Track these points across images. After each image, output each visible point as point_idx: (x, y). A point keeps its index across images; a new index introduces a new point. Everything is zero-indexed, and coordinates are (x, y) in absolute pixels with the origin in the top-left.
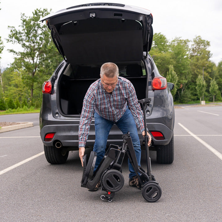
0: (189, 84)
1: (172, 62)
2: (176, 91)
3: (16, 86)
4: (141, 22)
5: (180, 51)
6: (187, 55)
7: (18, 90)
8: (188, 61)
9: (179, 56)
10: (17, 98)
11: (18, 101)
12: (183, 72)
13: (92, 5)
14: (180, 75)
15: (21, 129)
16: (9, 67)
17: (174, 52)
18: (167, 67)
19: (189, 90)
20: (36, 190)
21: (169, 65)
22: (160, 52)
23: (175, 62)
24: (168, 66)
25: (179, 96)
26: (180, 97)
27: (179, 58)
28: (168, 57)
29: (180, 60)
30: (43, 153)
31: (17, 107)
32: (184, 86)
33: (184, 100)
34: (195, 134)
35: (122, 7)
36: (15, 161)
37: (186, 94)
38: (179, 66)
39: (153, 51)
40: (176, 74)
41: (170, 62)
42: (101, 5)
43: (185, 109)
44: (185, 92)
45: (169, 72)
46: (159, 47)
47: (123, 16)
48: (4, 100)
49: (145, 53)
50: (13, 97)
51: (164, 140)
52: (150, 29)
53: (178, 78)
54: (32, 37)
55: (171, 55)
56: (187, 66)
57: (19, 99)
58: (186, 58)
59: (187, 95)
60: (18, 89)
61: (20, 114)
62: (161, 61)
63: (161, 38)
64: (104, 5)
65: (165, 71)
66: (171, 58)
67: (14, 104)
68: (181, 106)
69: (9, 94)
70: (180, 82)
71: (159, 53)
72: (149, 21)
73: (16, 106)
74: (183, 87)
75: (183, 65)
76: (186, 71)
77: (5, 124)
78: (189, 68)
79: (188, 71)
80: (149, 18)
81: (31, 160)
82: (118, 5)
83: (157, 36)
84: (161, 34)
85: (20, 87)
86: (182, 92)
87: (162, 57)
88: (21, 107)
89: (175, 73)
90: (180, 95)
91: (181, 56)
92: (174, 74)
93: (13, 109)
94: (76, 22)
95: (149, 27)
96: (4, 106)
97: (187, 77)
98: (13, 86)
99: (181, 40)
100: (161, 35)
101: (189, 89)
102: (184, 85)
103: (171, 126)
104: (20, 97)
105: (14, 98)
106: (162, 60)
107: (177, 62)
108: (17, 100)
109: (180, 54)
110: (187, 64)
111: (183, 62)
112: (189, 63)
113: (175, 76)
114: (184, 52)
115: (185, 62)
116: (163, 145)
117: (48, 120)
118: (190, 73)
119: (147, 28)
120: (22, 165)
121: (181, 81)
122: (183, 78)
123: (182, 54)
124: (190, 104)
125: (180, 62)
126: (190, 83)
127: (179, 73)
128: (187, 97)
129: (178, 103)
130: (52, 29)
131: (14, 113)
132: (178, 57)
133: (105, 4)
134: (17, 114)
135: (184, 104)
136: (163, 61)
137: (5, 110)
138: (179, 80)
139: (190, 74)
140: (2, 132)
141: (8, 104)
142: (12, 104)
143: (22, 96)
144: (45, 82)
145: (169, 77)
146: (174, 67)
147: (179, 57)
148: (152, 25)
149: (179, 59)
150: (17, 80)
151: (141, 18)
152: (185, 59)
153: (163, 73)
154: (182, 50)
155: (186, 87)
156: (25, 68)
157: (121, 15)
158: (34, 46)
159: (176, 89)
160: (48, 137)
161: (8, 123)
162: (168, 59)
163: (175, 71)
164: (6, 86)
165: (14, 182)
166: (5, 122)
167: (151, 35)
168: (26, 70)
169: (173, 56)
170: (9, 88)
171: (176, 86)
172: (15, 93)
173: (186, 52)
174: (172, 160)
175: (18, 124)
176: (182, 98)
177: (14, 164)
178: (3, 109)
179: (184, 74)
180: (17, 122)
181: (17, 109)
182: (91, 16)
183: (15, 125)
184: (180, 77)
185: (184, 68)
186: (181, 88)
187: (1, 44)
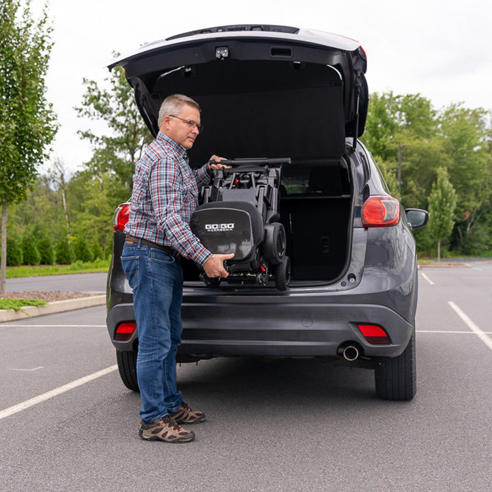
0: (485, 211)
1: (444, 159)
2: (452, 227)
3: (96, 211)
5: (464, 136)
6: (481, 144)
7: (99, 221)
8: (483, 157)
9: (462, 146)
10: (96, 237)
11: (98, 244)
12: (472, 182)
13: (223, 31)
14: (464, 191)
15: (92, 306)
16: (82, 169)
17: (450, 137)
18: (433, 171)
19: (486, 225)
20: (83, 453)
21: (438, 167)
22: (418, 138)
23: (453, 159)
24: (435, 169)
25: (459, 237)
26: (464, 240)
27: (461, 151)
28: (435, 150)
29: (465, 155)
31: (95, 259)
32: (473, 215)
33: (472, 247)
34: (483, 329)
35: (293, 33)
36: (57, 382)
37: (478, 235)
38: (462, 169)
39: (401, 136)
40: (454, 188)
41: (441, 161)
42: (245, 30)
43: (473, 268)
44: (476, 230)
45: (436, 183)
46: (417, 127)
47: (292, 54)
48: (69, 242)
49: (350, 140)
50: (87, 236)
51: (389, 344)
52: (360, 84)
53: (457, 196)
54: (131, 105)
55: (444, 143)
56: (479, 169)
57: (100, 240)
58: (478, 151)
59: (480, 236)
60: (98, 218)
61: (98, 272)
62: (421, 157)
64: (251, 30)
65: (429, 181)
66: (442, 152)
67: (88, 252)
68: (465, 261)
69: (77, 230)
70: (462, 207)
71: (414, 139)
72: (358, 67)
73: (92, 254)
74: (470, 218)
75: (470, 168)
76: (478, 181)
77: (57, 296)
78: (485, 174)
79: (482, 180)
81: (92, 381)
82: (282, 29)
83: (411, 101)
84: (420, 96)
85: (104, 215)
86: (468, 229)
87: (421, 149)
88: (104, 258)
89: (451, 186)
90: (463, 235)
91: (466, 145)
92: (448, 187)
93: (85, 261)
94: (190, 69)
96: (67, 255)
97: (480, 195)
98: (87, 211)
99: (463, 110)
100: (421, 98)
101: (483, 223)
102: (472, 213)
104: (104, 237)
105: (89, 238)
106: (422, 155)
107: (456, 160)
108: (95, 243)
109: (463, 143)
110: (481, 165)
111: (472, 161)
112: (486, 163)
113: (451, 191)
114: (473, 138)
115: (476, 159)
116: (389, 357)
118: (488, 185)
120: (70, 392)
121: (466, 203)
122: (472, 196)
123: (470, 141)
124: (485, 257)
125: (465, 160)
126: (487, 210)
127: (461, 186)
128: (479, 241)
129: (457, 255)
131: (87, 271)
132: (459, 149)
133: (252, 28)
134: (93, 273)
135: (471, 258)
136: (425, 157)
137: (70, 264)
138: (461, 202)
139: (487, 188)
140: (50, 314)
141: (75, 251)
142: (84, 250)
143: (107, 234)
144: (120, 206)
145: (435, 195)
146: (449, 170)
147: (462, 149)
148: (365, 75)
149: (463, 152)
150: (98, 198)
152: (475, 153)
153: (424, 185)
154: (469, 132)
155: (478, 217)
156: (114, 173)
157: (288, 52)
158: (135, 125)
159: (451, 222)
160: (122, 330)
161: (64, 294)
162: (435, 152)
163: (451, 180)
164: (74, 212)
165: (39, 431)
166: (59, 292)
167: (364, 97)
168: (117, 176)
169: (448, 147)
170: (79, 216)
171: (452, 215)
172: (93, 227)
173: (478, 138)
174: (412, 392)
175: (86, 295)
176: (467, 243)
177: (52, 388)
178: (65, 260)
179: (472, 187)
180: (86, 292)
181: (95, 261)
182: (218, 56)
183: (79, 297)
184: (463, 194)
185: (474, 174)
186: (465, 219)
187: (54, 119)
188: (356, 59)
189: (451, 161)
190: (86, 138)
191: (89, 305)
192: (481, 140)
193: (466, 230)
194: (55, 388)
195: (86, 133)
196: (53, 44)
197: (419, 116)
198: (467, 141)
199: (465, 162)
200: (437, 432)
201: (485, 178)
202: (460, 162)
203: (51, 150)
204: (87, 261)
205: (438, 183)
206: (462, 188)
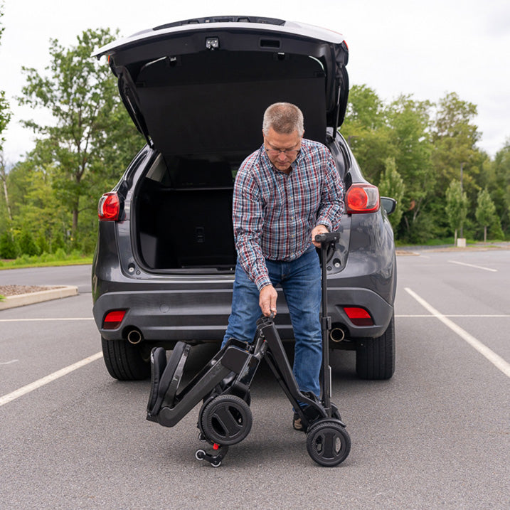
0: (430, 201)
1: (391, 150)
2: (400, 217)
3: (40, 203)
4: (322, 59)
5: (410, 127)
6: (426, 135)
7: (43, 214)
8: (428, 148)
9: (408, 137)
10: (42, 230)
11: (44, 237)
12: (417, 173)
13: (210, 22)
14: (410, 181)
15: (51, 300)
16: (23, 160)
17: (396, 128)
18: (381, 162)
19: (431, 214)
20: (84, 440)
21: (385, 158)
22: (365, 129)
23: (399, 150)
24: (382, 160)
25: (406, 227)
26: (410, 229)
27: (407, 142)
28: (382, 140)
29: (411, 146)
30: (101, 354)
31: (42, 253)
32: (419, 205)
33: (419, 236)
34: (443, 313)
35: (279, 25)
36: (37, 374)
37: (424, 224)
38: (407, 160)
39: (349, 127)
40: (401, 178)
41: (388, 152)
42: (232, 21)
43: (421, 256)
44: (422, 219)
45: (384, 173)
46: (363, 117)
47: (280, 46)
48: (13, 236)
49: (330, 130)
50: (32, 229)
51: (372, 325)
52: (342, 76)
53: (404, 186)
54: (75, 93)
55: (390, 134)
56: (424, 159)
57: (46, 233)
58: (423, 141)
59: (426, 225)
60: (43, 211)
61: (47, 266)
62: (368, 148)
63: (366, 96)
64: (238, 21)
65: (377, 171)
66: (389, 143)
67: (34, 246)
68: (411, 249)
69: (22, 222)
70: (409, 197)
71: (362, 130)
72: (341, 59)
73: (39, 248)
74: (416, 207)
75: (416, 158)
76: (423, 172)
77: (14, 291)
78: (430, 165)
79: (427, 171)
80: (340, 52)
82: (269, 22)
83: (357, 92)
84: (367, 87)
85: (49, 207)
86: (414, 218)
87: (369, 140)
88: (51, 251)
89: (399, 176)
90: (410, 224)
91: (411, 136)
92: (397, 177)
93: (31, 255)
94: (175, 59)
95: (340, 72)
96: (11, 249)
97: (425, 185)
98: (31, 204)
99: (411, 101)
100: (366, 90)
101: (429, 212)
102: (418, 202)
103: (389, 295)
104: (49, 230)
105: (35, 231)
106: (369, 145)
107: (402, 150)
108: (41, 236)
109: (409, 134)
110: (426, 155)
111: (417, 151)
112: (431, 153)
113: (399, 182)
114: (418, 129)
115: (421, 150)
116: (370, 338)
117: (112, 280)
118: (432, 176)
119: (334, 74)
120: (53, 382)
121: (413, 193)
122: (418, 187)
123: (415, 132)
125: (410, 151)
126: (432, 199)
127: (407, 176)
128: (425, 230)
129: (404, 244)
130: (121, 75)
131: (34, 265)
132: (405, 140)
133: (239, 19)
134: (41, 267)
135: (418, 246)
136: (373, 148)
137: (15, 258)
138: (407, 192)
139: (432, 179)
140: (8, 309)
141: (20, 244)
142: (30, 244)
143: (53, 227)
144: (105, 195)
145: (384, 185)
146: (397, 161)
147: (408, 139)
148: (346, 67)
149: (408, 143)
150: (42, 189)
151: (322, 52)
152: (421, 144)
153: (372, 176)
154: (414, 124)
155: (424, 207)
156: (58, 163)
157: (277, 44)
158: (80, 113)
159: (400, 211)
160: (111, 318)
161: (21, 288)
162: (382, 143)
163: (398, 171)
164: (17, 204)
165: (33, 421)
166: (15, 286)
167: (344, 89)
168: (63, 167)
169: (394, 138)
170: (23, 208)
171: (400, 204)
172: (38, 220)
173: (423, 129)
174: (391, 371)
175: (42, 289)
176: (413, 232)
177: (34, 380)
178: (10, 255)
179: (418, 177)
180: (42, 286)
181: (42, 255)
182: (208, 46)
183: (37, 291)
184: (409, 184)
185: (419, 164)
186: (411, 208)
187: (6, 108)
188: (339, 52)
189: (398, 152)
190: (29, 127)
191: (47, 298)
192: (426, 130)
193: (412, 219)
194: (37, 380)
195: (29, 122)
196: (3, 30)
197: (365, 107)
198: (413, 132)
199: (410, 153)
200: (419, 406)
201: (430, 169)
202: (405, 153)
203: (3, 139)
204: (33, 255)
205: (387, 174)
206: (408, 178)
